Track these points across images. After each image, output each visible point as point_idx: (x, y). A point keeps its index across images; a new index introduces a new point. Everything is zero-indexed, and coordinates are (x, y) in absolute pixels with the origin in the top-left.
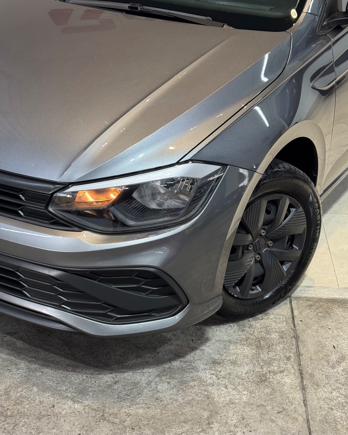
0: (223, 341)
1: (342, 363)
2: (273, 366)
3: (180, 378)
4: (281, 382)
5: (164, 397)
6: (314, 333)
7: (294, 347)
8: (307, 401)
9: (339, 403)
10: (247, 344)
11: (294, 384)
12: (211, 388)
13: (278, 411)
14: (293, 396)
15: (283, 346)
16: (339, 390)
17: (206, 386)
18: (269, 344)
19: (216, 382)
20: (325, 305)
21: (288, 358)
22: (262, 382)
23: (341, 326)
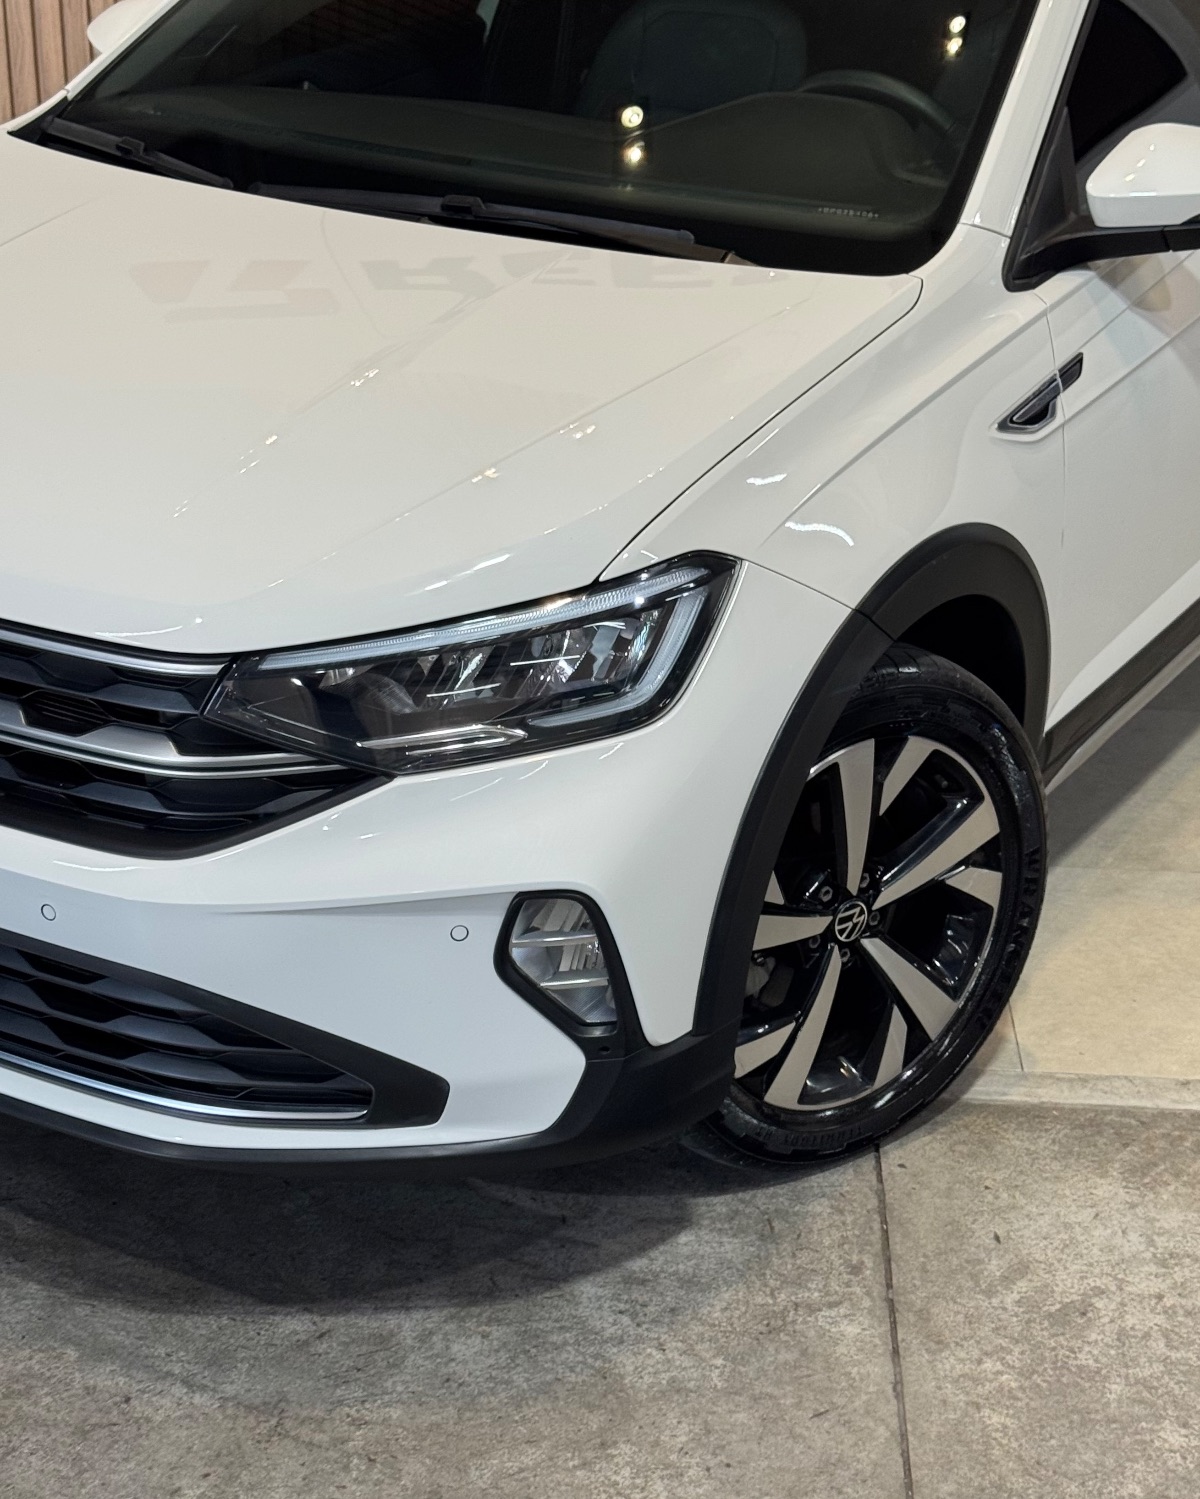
1: (1018, 1283)
2: (809, 1289)
3: (521, 1323)
4: (827, 1334)
5: (470, 1374)
6: (938, 1200)
7: (876, 1237)
8: (902, 1385)
9: (1000, 1389)
10: (731, 1228)
11: (868, 1339)
12: (615, 1350)
13: (816, 1410)
14: (862, 1371)
15: (842, 1236)
16: (1004, 1355)
17: (599, 1343)
18: (801, 1230)
19: (631, 1333)
20: (977, 1123)
21: (856, 1269)
22: (770, 1332)
23: (1024, 1181)
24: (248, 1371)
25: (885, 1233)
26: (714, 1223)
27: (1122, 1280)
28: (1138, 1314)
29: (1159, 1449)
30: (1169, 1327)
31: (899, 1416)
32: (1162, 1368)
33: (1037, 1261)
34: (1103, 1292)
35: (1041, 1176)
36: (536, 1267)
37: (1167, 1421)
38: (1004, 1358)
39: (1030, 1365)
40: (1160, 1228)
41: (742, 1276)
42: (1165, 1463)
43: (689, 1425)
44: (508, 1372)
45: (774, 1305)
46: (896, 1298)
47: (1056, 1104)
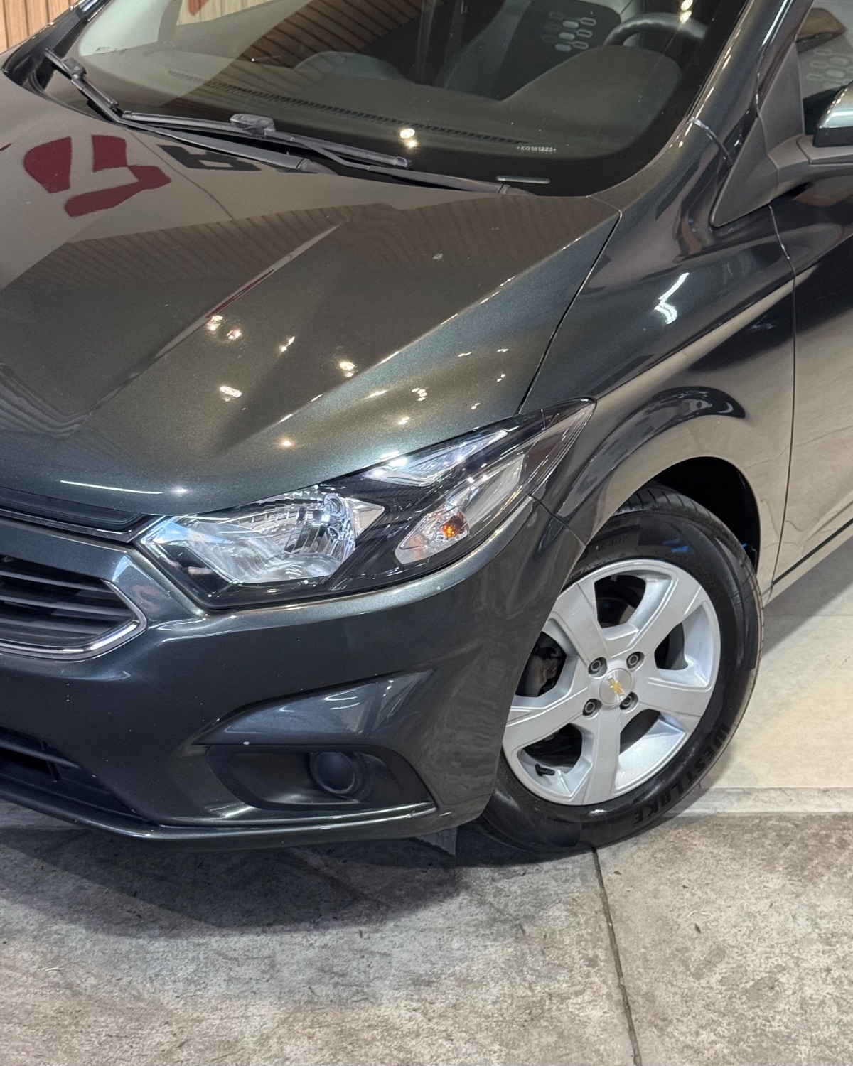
0: (435, 932)
1: (718, 965)
3: (337, 1024)
4: (577, 1018)
6: (649, 900)
7: (605, 934)
8: (640, 1059)
10: (492, 934)
11: (609, 1021)
12: (414, 1043)
14: (608, 1048)
15: (579, 935)
16: (715, 1027)
17: (401, 1038)
18: (546, 932)
19: (425, 1027)
21: (593, 962)
22: (532, 1019)
23: (712, 880)
25: (611, 929)
26: (478, 930)
27: (798, 958)
28: (813, 986)
30: (838, 995)
32: (837, 1030)
33: (730, 946)
34: (785, 970)
35: (724, 874)
36: (342, 975)
38: (716, 1030)
39: (737, 1034)
40: (821, 913)
41: (505, 973)
45: (533, 996)
46: (626, 984)
47: (729, 813)
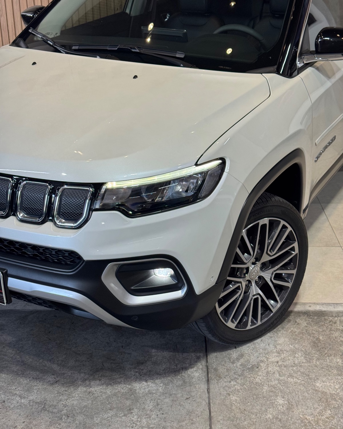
24: (37, 392)
27: (268, 358)
28: (272, 367)
29: (276, 404)
30: (280, 370)
31: (208, 398)
32: (278, 382)
33: (246, 354)
34: (263, 361)
36: (114, 360)
37: (279, 397)
38: (236, 381)
39: (243, 382)
40: (278, 343)
42: (278, 408)
43: (153, 403)
44: (106, 390)
45: (177, 368)
46: (209, 365)
